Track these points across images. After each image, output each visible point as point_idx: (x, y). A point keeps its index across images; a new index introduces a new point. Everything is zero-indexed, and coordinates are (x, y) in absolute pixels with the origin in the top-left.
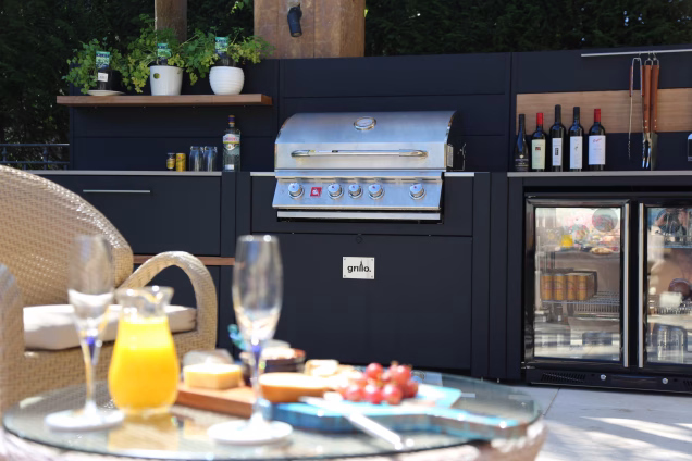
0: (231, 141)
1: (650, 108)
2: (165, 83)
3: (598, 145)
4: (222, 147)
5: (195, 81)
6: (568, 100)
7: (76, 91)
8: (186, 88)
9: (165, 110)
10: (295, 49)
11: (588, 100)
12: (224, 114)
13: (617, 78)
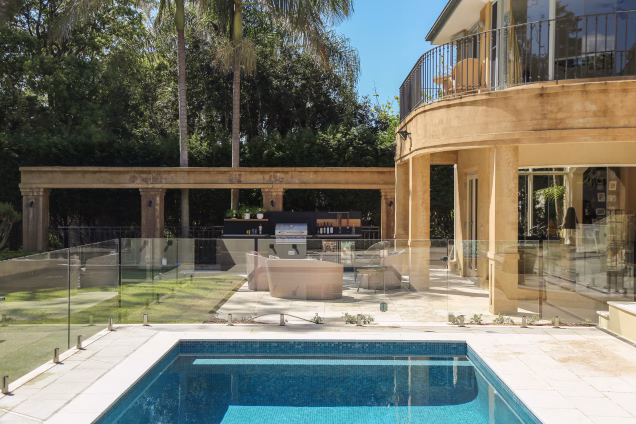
0: (260, 228)
1: (340, 222)
2: (247, 217)
3: (332, 229)
4: (258, 229)
5: (253, 216)
6: (326, 221)
7: (229, 218)
8: (251, 217)
9: (247, 222)
10: (272, 209)
11: (330, 221)
12: (259, 223)
13: (335, 217)
